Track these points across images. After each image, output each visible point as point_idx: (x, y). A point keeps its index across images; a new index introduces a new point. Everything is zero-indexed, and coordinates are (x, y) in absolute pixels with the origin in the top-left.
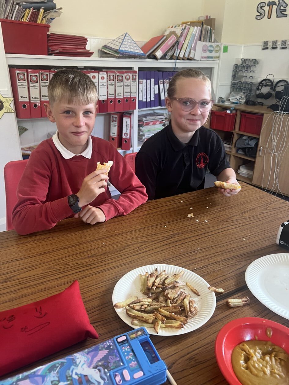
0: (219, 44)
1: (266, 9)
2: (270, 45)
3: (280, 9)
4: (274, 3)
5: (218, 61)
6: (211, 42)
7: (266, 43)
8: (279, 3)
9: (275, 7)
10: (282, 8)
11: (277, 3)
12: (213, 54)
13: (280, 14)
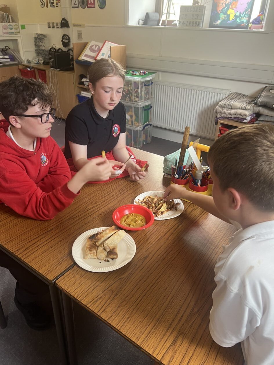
0: (17, 24)
2: (51, 25)
3: (51, 2)
5: (20, 35)
6: (10, 22)
7: (49, 23)
12: (13, 31)
13: (52, 6)
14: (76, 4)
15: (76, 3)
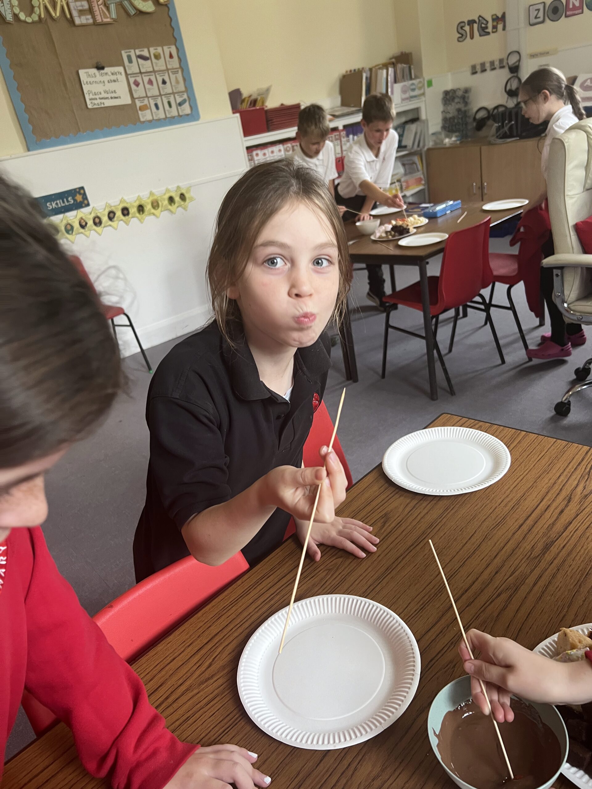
0: (421, 80)
1: (467, 28)
2: (478, 68)
3: (481, 27)
4: (474, 21)
5: (424, 99)
6: (412, 79)
7: (474, 67)
8: (479, 20)
9: (475, 26)
10: (483, 25)
11: (477, 21)
12: (416, 93)
13: (483, 33)
14: (539, 18)
15: (538, 16)
